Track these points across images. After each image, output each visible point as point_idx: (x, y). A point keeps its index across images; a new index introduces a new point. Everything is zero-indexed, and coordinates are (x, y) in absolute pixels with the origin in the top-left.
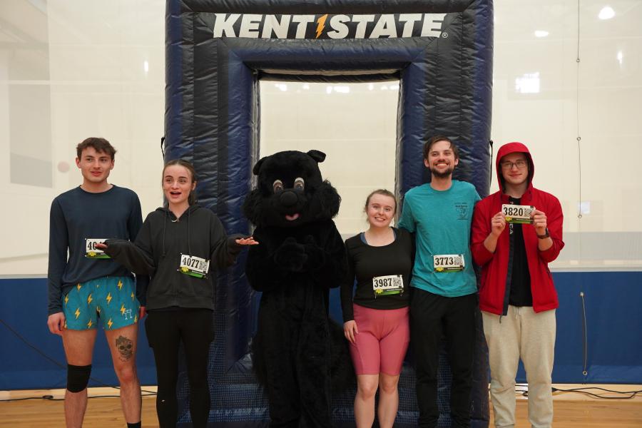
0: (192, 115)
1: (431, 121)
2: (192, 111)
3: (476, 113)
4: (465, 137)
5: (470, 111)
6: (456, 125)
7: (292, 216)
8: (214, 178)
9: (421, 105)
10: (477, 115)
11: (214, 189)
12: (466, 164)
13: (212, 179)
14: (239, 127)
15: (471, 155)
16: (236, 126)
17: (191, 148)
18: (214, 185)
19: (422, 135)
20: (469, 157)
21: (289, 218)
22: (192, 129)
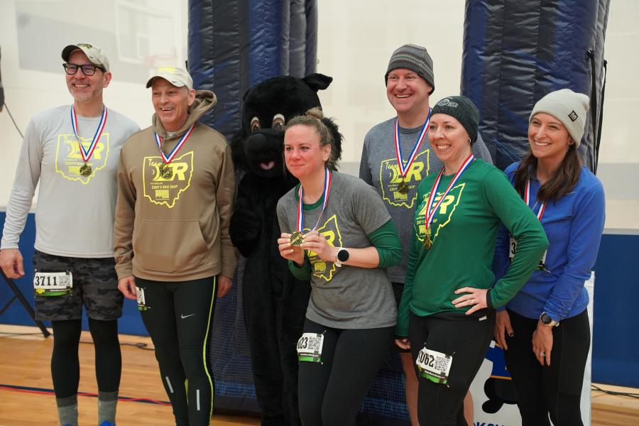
0: (211, 32)
1: (498, 28)
2: (211, 27)
3: (563, 12)
4: (545, 49)
5: (554, 10)
6: (533, 31)
7: (267, 164)
8: (236, 110)
9: (483, 5)
10: (564, 15)
11: (236, 124)
12: (543, 86)
13: (232, 111)
14: (262, 46)
15: (552, 75)
16: (259, 44)
17: (211, 73)
18: (236, 118)
19: (484, 48)
20: (549, 77)
21: (264, 167)
22: (211, 50)
